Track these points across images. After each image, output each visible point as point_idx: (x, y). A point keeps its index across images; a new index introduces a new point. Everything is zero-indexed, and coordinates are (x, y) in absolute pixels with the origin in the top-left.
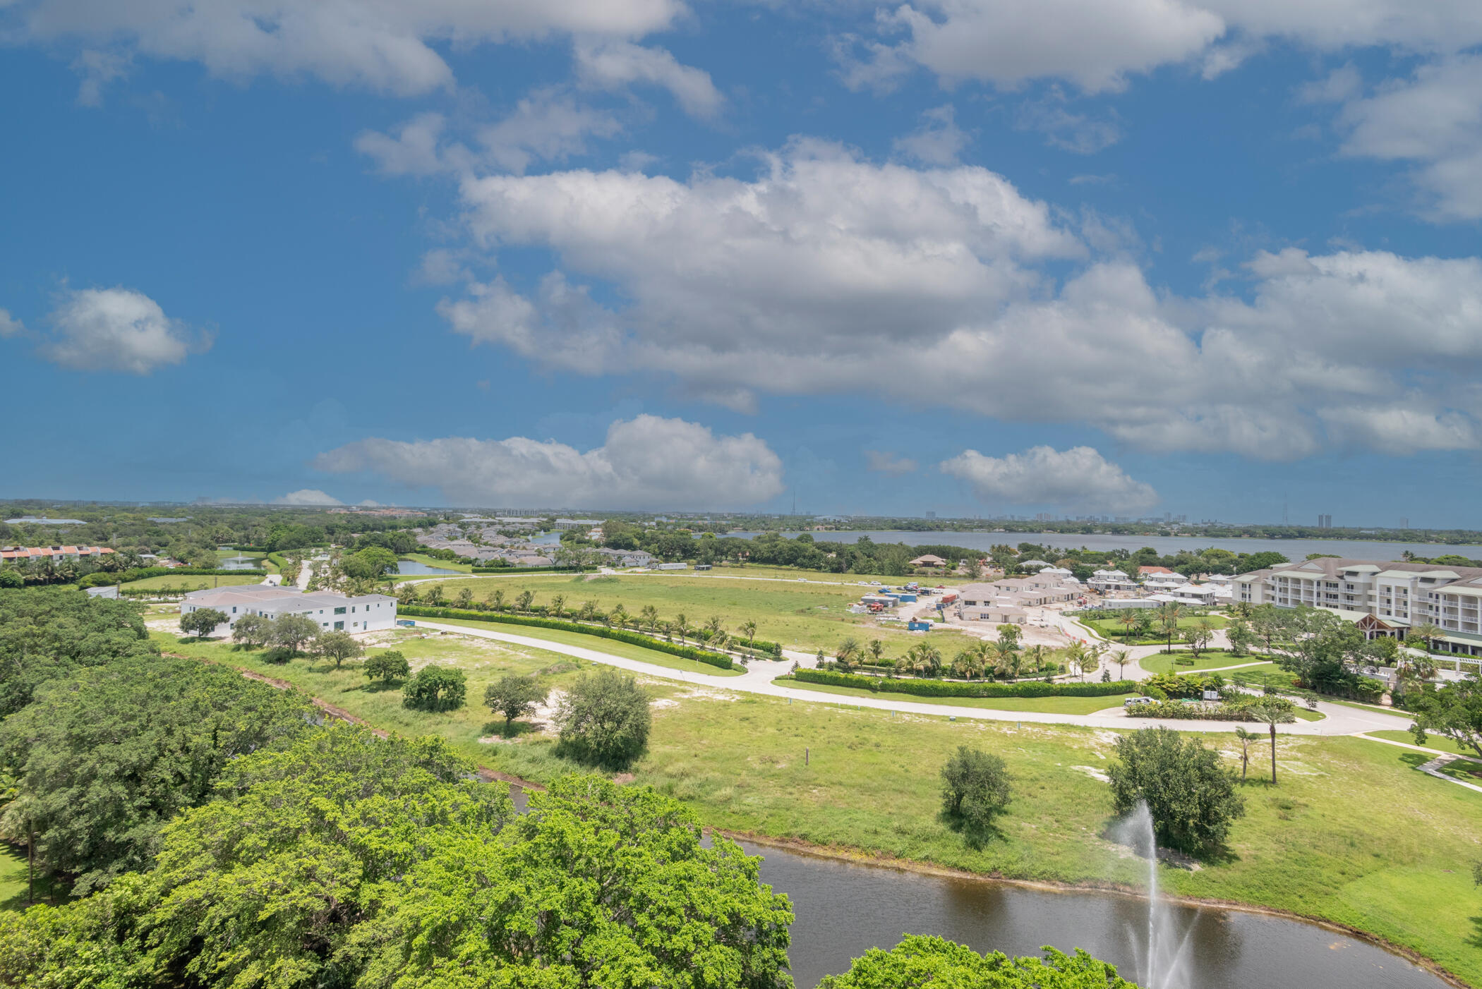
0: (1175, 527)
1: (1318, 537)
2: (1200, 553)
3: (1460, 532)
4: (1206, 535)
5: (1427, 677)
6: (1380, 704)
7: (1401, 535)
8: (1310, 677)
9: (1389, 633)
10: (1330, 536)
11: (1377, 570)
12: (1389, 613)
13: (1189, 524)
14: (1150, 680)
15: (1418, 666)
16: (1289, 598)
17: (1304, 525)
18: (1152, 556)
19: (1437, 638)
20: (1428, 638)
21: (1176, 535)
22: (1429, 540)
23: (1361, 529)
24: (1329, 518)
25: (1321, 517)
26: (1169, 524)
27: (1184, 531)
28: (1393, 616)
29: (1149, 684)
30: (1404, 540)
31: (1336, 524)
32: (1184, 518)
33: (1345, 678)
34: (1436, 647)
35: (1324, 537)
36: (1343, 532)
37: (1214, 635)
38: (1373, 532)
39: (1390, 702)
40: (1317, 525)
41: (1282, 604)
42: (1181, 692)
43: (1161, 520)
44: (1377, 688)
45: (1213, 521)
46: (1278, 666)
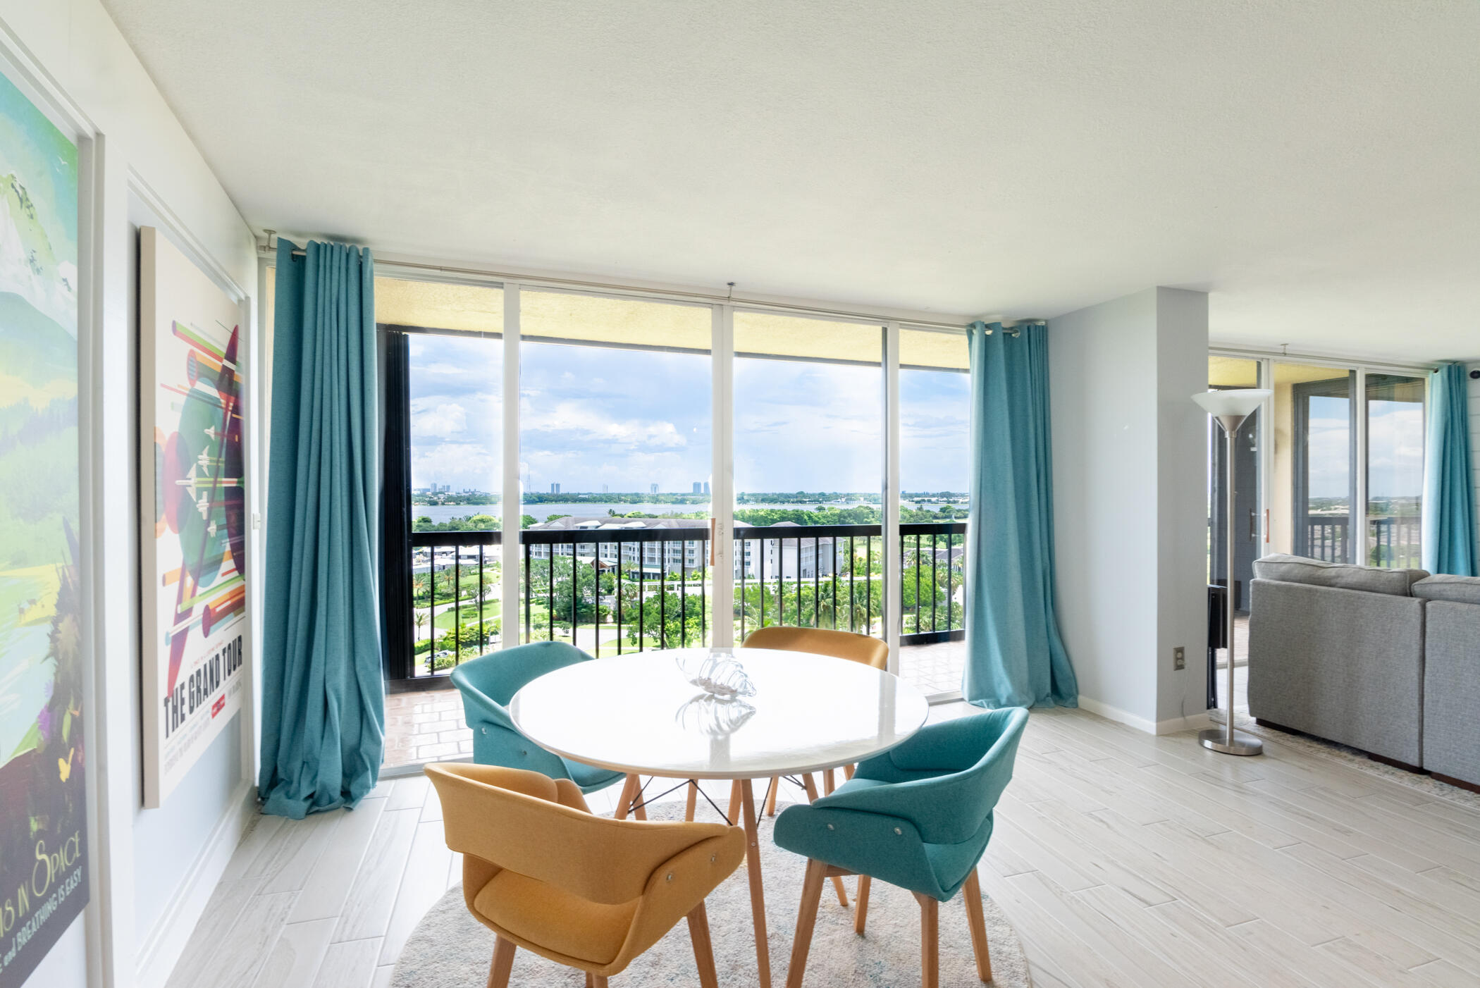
0: (442, 496)
1: (552, 501)
2: (469, 519)
3: (637, 495)
4: (469, 504)
5: (633, 598)
6: (606, 623)
7: (604, 498)
8: (563, 610)
9: (606, 570)
10: (560, 501)
11: (599, 524)
12: (606, 556)
13: (453, 493)
14: (446, 635)
15: (627, 591)
16: (542, 551)
17: (541, 492)
18: (428, 524)
19: (634, 571)
20: (629, 571)
21: (443, 504)
22: (620, 501)
23: (579, 494)
24: (558, 485)
25: (553, 485)
26: (435, 494)
27: (450, 499)
28: (609, 558)
29: (445, 639)
30: (606, 502)
31: (563, 491)
32: (448, 487)
33: (585, 607)
34: (633, 577)
35: (556, 501)
36: (568, 497)
37: (492, 588)
38: (587, 496)
39: (612, 620)
40: (550, 492)
41: (537, 557)
42: (471, 641)
43: (429, 490)
44: (605, 611)
45: (472, 490)
46: (542, 606)
